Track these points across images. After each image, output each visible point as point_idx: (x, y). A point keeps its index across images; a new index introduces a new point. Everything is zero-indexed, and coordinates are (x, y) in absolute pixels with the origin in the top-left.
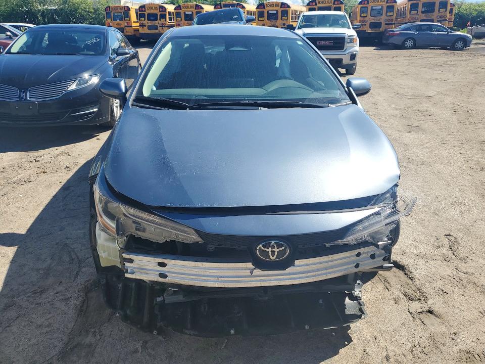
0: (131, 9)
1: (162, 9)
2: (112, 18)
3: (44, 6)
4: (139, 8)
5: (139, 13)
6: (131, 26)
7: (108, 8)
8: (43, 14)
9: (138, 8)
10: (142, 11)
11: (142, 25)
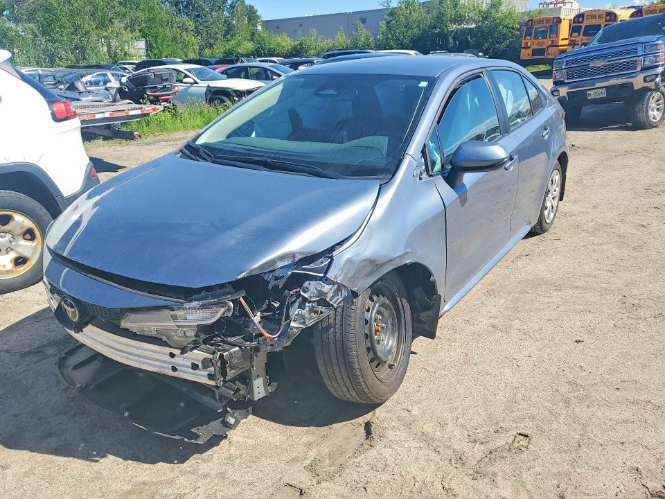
0: (562, 21)
1: (610, 17)
2: (533, 36)
3: (459, 24)
4: (574, 18)
5: (572, 25)
6: (558, 46)
7: (531, 22)
8: (456, 36)
9: (572, 18)
10: (579, 22)
11: (573, 44)
